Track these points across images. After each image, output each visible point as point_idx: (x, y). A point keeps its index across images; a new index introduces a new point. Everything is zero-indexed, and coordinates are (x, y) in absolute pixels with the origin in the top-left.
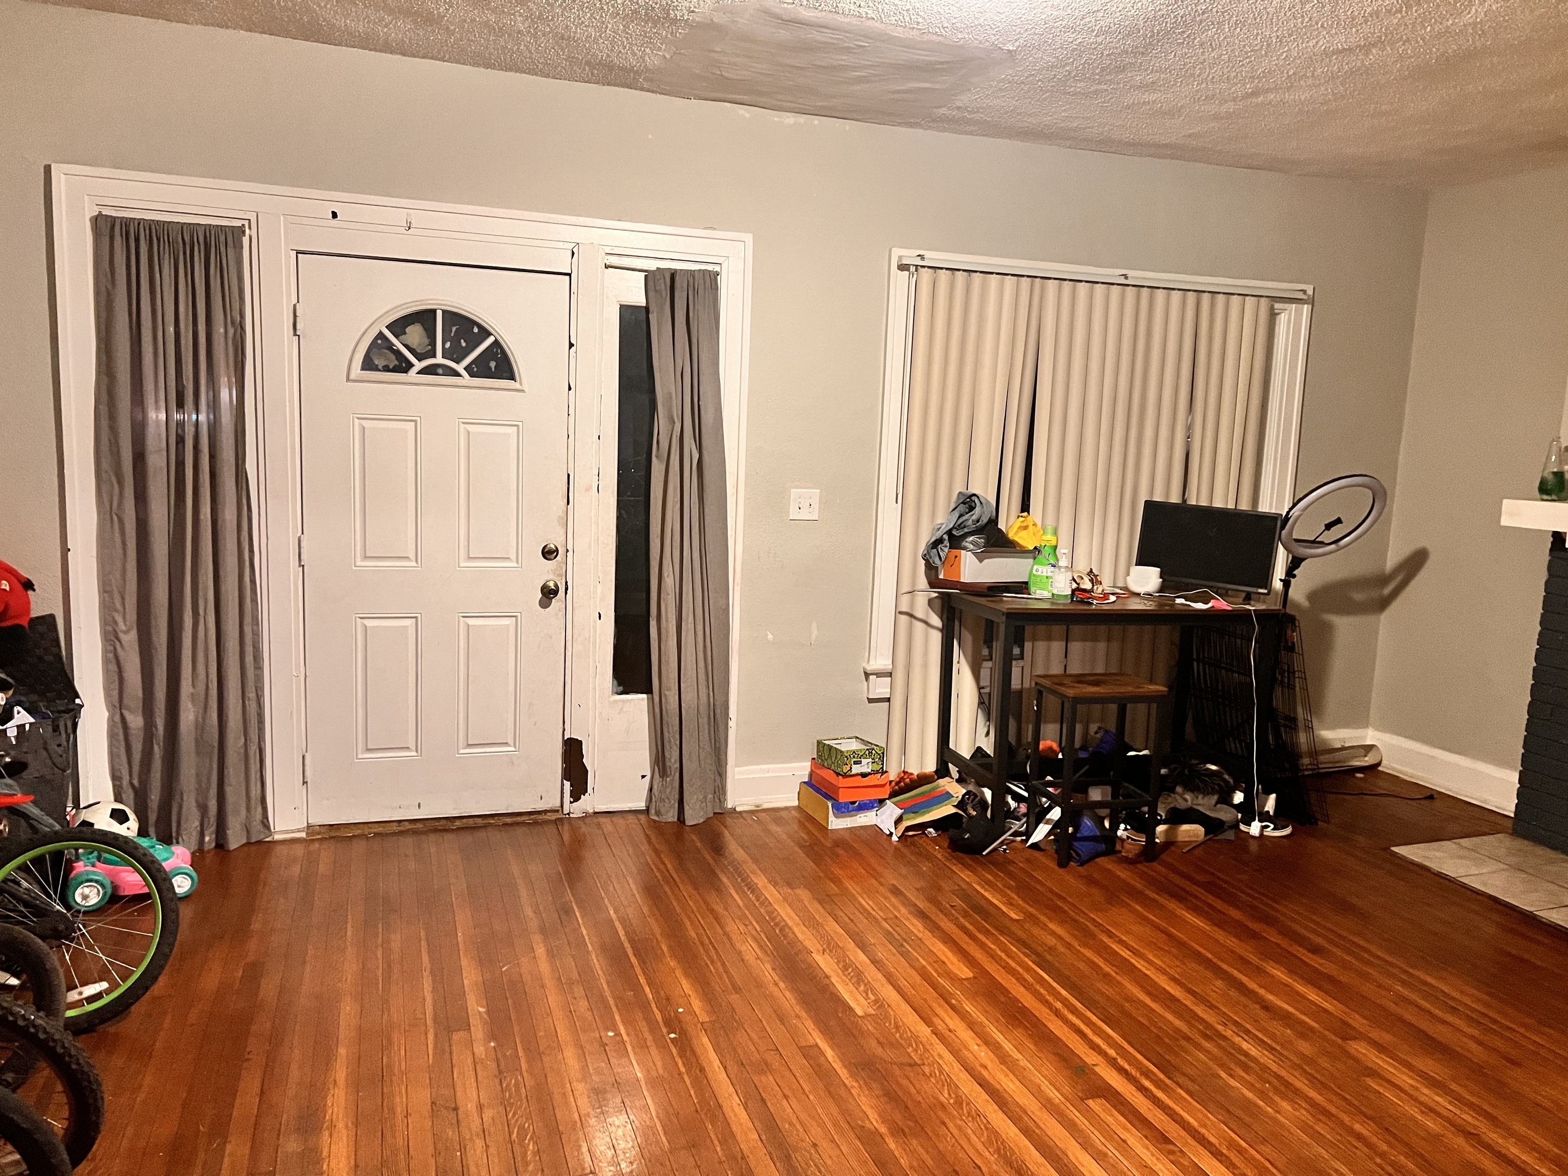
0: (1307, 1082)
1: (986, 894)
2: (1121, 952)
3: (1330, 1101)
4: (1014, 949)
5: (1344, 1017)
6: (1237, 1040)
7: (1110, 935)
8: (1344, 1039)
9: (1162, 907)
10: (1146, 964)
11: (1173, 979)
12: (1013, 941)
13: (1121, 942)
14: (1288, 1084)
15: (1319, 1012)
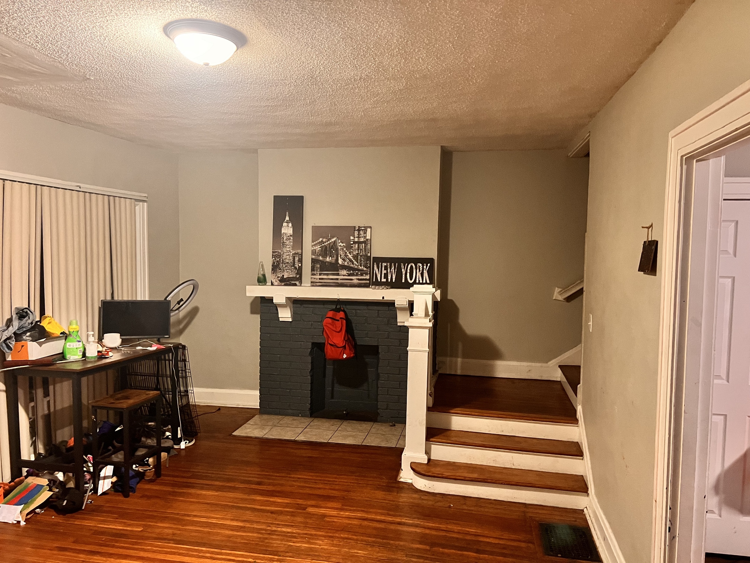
0: (314, 530)
1: (110, 527)
2: (201, 520)
3: (327, 532)
4: (160, 543)
5: (295, 502)
6: (279, 529)
7: (189, 516)
8: (305, 510)
9: (190, 494)
10: (215, 520)
11: (232, 520)
12: (154, 540)
13: (195, 516)
14: (311, 535)
15: (287, 505)
